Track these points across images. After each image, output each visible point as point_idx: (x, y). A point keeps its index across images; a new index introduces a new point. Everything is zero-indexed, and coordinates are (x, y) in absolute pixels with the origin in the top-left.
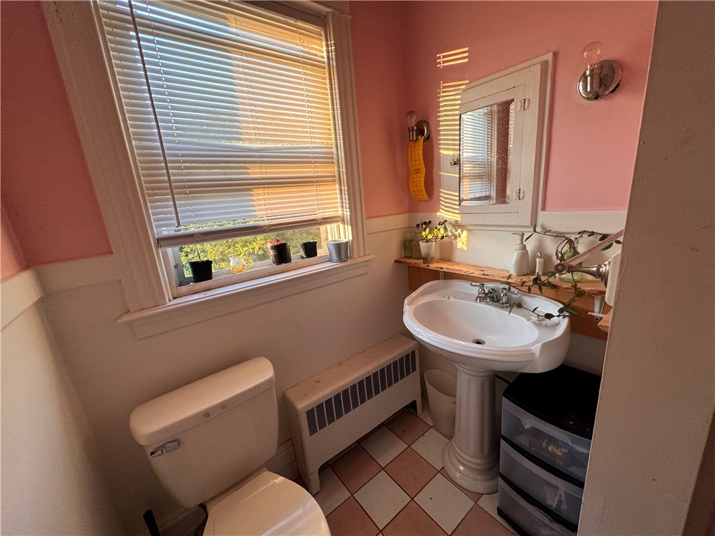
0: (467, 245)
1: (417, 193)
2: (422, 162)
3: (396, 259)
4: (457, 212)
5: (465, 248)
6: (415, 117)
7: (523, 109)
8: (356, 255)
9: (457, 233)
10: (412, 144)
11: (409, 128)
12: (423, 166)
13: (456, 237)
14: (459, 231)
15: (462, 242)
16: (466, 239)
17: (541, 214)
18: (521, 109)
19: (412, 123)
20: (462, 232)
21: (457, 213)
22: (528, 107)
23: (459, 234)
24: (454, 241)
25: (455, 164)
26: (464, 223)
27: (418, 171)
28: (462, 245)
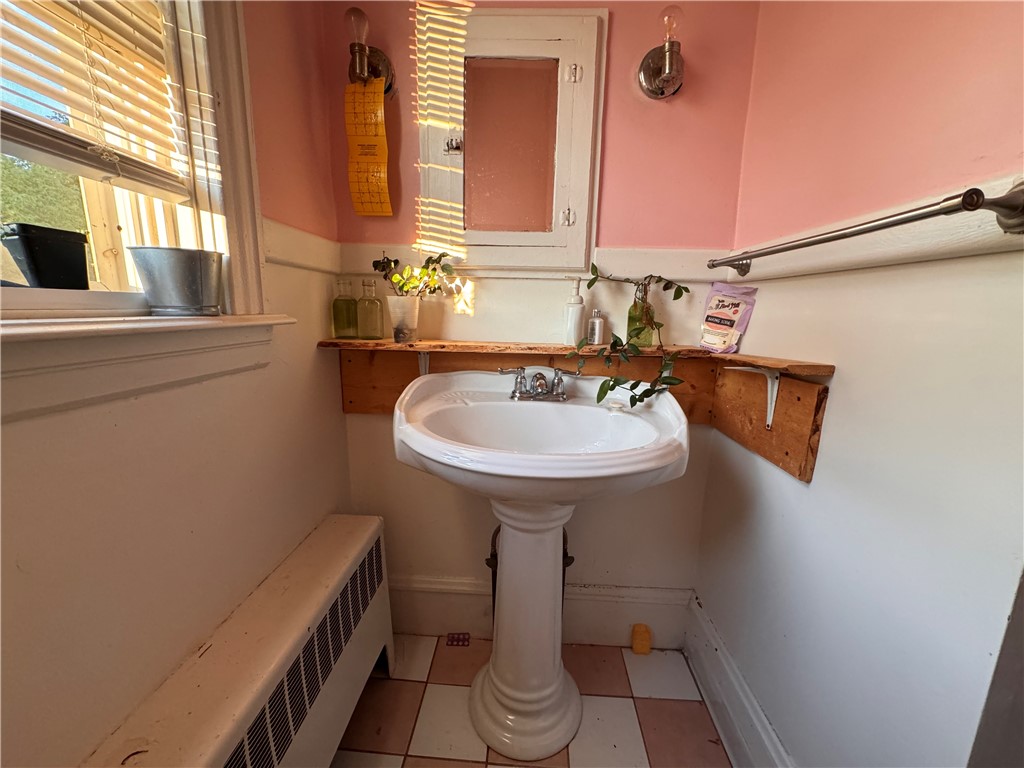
0: (475, 307)
1: (366, 197)
2: (382, 131)
3: (320, 338)
4: (461, 240)
5: (470, 312)
6: (367, 26)
7: (573, 79)
8: (240, 307)
9: (453, 286)
10: (358, 87)
11: (352, 46)
12: (382, 141)
13: (450, 293)
14: (458, 281)
15: (465, 300)
16: (471, 296)
17: (595, 251)
18: (570, 78)
19: (359, 38)
20: (464, 284)
21: (462, 245)
22: (581, 79)
23: (457, 286)
24: (448, 302)
25: (458, 148)
26: (473, 264)
27: (368, 150)
28: (465, 307)
